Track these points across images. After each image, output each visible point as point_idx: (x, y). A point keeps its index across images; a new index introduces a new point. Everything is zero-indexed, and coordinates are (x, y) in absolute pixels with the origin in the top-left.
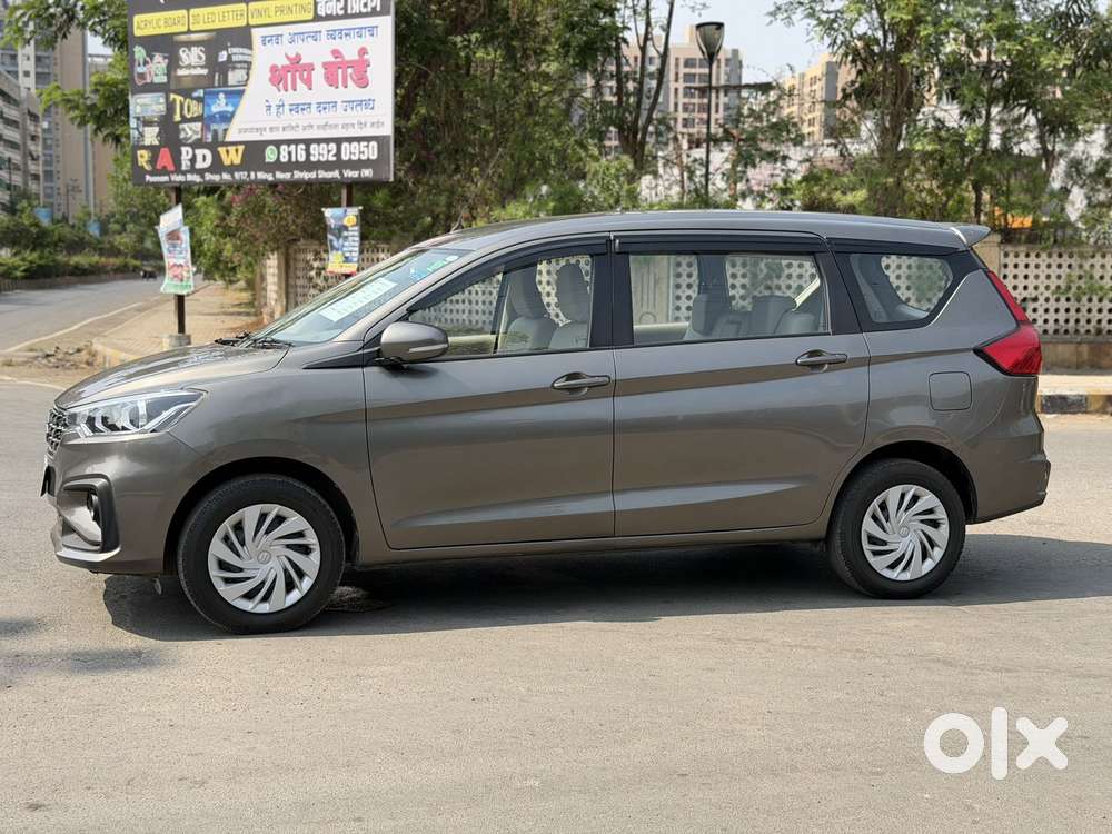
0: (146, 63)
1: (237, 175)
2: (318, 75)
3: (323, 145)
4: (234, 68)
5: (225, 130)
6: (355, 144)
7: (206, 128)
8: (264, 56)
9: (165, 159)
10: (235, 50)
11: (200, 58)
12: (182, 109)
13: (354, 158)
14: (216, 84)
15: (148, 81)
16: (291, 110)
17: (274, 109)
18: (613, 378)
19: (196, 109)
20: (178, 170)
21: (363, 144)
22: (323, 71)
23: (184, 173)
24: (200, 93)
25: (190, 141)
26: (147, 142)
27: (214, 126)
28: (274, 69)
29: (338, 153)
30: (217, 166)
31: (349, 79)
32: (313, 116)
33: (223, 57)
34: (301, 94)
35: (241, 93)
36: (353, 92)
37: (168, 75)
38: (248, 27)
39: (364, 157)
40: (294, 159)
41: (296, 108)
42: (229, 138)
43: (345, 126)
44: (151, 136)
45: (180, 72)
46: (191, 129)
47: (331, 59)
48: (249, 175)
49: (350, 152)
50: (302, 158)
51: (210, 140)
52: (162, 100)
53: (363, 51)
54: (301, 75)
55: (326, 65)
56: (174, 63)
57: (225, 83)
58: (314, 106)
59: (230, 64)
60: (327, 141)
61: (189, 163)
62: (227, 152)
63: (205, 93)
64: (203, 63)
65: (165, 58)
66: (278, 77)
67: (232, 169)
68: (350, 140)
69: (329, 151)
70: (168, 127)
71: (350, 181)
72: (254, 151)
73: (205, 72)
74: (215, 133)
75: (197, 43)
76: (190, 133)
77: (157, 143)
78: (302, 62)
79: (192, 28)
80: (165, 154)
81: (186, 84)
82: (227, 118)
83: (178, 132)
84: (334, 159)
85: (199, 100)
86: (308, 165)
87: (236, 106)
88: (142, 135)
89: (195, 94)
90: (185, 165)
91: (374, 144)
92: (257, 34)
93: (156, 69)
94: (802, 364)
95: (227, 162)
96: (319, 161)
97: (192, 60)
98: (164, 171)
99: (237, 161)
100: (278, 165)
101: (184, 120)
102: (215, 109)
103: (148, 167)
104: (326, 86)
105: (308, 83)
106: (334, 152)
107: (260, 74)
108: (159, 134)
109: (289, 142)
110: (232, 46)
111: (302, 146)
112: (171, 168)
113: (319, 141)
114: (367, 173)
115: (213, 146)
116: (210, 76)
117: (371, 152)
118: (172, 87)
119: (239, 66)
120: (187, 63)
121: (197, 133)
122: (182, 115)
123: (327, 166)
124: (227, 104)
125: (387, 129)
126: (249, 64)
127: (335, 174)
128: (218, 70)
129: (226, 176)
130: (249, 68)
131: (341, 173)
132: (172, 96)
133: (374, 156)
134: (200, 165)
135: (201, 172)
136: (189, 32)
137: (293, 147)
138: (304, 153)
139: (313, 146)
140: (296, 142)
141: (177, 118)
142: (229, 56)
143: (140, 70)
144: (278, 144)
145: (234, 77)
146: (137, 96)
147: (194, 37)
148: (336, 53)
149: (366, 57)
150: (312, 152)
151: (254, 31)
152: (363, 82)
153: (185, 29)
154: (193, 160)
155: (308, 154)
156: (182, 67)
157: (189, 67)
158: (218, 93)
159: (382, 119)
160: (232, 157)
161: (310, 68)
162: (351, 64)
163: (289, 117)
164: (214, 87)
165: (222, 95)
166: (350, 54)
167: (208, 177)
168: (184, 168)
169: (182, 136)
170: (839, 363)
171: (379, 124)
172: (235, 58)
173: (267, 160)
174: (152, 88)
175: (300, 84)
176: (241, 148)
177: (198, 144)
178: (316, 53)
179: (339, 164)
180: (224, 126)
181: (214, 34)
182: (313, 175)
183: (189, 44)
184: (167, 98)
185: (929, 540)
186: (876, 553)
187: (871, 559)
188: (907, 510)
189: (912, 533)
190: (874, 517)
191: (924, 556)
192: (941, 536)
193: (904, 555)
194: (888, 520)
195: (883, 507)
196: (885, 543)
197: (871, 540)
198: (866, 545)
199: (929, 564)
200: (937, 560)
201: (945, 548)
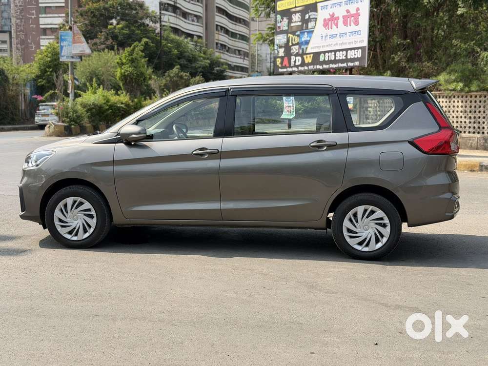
0: (281, 22)
1: (310, 67)
2: (341, 21)
3: (341, 52)
4: (311, 21)
5: (307, 48)
6: (353, 51)
7: (300, 47)
8: (322, 14)
9: (286, 62)
10: (310, 13)
11: (299, 18)
12: (292, 40)
13: (352, 57)
14: (304, 29)
15: (281, 29)
16: (330, 38)
17: (324, 37)
18: (220, 151)
19: (297, 40)
20: (290, 67)
21: (356, 50)
22: (342, 19)
23: (292, 67)
24: (298, 33)
25: (294, 54)
26: (280, 55)
27: (303, 47)
28: (325, 20)
29: (346, 56)
30: (303, 64)
31: (352, 22)
32: (338, 40)
33: (307, 17)
34: (334, 30)
35: (313, 31)
36: (353, 28)
37: (288, 26)
38: (316, 3)
39: (356, 57)
40: (330, 59)
41: (333, 36)
42: (307, 52)
43: (350, 43)
44: (281, 52)
45: (292, 25)
46: (295, 49)
47: (346, 14)
48: (314, 67)
49: (351, 54)
50: (333, 59)
51: (301, 53)
52: (286, 37)
53: (358, 9)
54: (334, 22)
55: (344, 17)
56: (290, 21)
57: (307, 28)
58: (338, 35)
59: (309, 20)
60: (342, 50)
61: (293, 63)
62: (307, 57)
63: (300, 33)
64: (300, 20)
65: (287, 19)
66: (326, 24)
67: (308, 64)
68: (351, 49)
69: (343, 55)
70: (287, 47)
71: (350, 68)
72: (316, 55)
73: (300, 24)
74: (303, 49)
75: (298, 12)
76: (294, 50)
77: (283, 55)
78: (335, 16)
79: (297, 6)
80: (286, 58)
81: (294, 29)
82: (307, 43)
83: (290, 49)
84: (345, 58)
85: (298, 36)
86: (335, 61)
87: (310, 37)
88: (278, 52)
89: (297, 34)
90: (292, 63)
91: (360, 51)
92: (319, 5)
93: (283, 24)
94: (313, 146)
95: (306, 62)
96: (339, 59)
97: (296, 18)
98: (285, 67)
99: (310, 61)
100: (325, 62)
101: (293, 45)
102: (303, 39)
103: (280, 66)
104: (343, 25)
105: (337, 25)
106: (345, 55)
107: (320, 22)
108: (284, 51)
109: (328, 52)
110: (310, 12)
111: (333, 53)
112: (287, 65)
113: (339, 50)
114: (357, 63)
115: (302, 55)
116: (302, 25)
117: (358, 54)
118: (289, 31)
119: (312, 20)
120: (294, 20)
121: (296, 50)
122: (292, 43)
123: (342, 61)
124: (307, 37)
125: (365, 44)
126: (316, 19)
127: (345, 65)
128: (305, 22)
129: (306, 68)
130: (316, 21)
131: (347, 65)
132: (289, 35)
133: (360, 56)
134: (297, 63)
135: (297, 67)
136: (296, 7)
137: (330, 53)
138: (334, 56)
139: (337, 53)
140: (331, 51)
141: (290, 44)
142: (309, 16)
143: (278, 25)
144: (324, 52)
145: (311, 25)
146: (277, 36)
147: (298, 9)
148: (348, 11)
149: (359, 11)
150: (337, 55)
151: (318, 4)
152: (357, 23)
153: (294, 6)
154: (295, 62)
155: (335, 56)
156: (293, 22)
157: (296, 22)
158: (304, 32)
159: (363, 40)
160: (308, 59)
161: (338, 18)
162: (352, 16)
163: (329, 41)
164: (303, 30)
165: (306, 33)
166: (353, 11)
167: (300, 68)
168: (292, 65)
169: (292, 51)
170: (332, 146)
171: (362, 41)
172: (311, 17)
173: (321, 60)
174: (282, 32)
175: (334, 27)
176: (312, 55)
177: (297, 55)
178: (340, 12)
179: (347, 60)
180: (306, 46)
181: (304, 7)
182: (336, 66)
183: (295, 12)
184: (287, 36)
185: (380, 233)
186: (351, 237)
187: (348, 240)
188: (367, 217)
189: (370, 228)
190: (350, 220)
191: (377, 241)
192: (387, 231)
193: (366, 239)
194: (357, 222)
195: (355, 215)
196: (356, 233)
197: (349, 230)
198: (345, 233)
199: (380, 245)
200: (384, 243)
201: (388, 238)
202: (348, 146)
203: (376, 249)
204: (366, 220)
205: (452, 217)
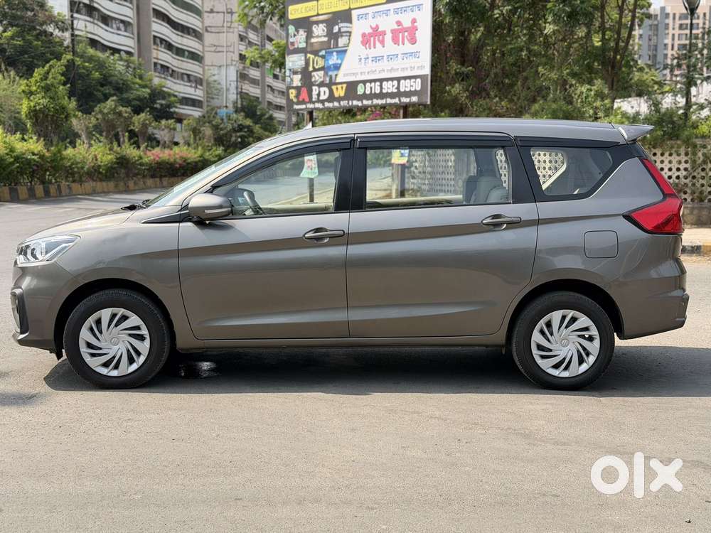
0: (295, 35)
1: (342, 103)
2: (388, 37)
3: (390, 82)
4: (342, 36)
5: (336, 75)
6: (408, 81)
7: (326, 74)
8: (359, 27)
9: (304, 95)
10: (341, 25)
11: (324, 31)
12: (313, 64)
13: (408, 90)
14: (332, 46)
15: (296, 47)
16: (373, 61)
17: (363, 60)
18: (346, 232)
19: (321, 63)
20: (311, 101)
21: (413, 80)
22: (391, 35)
23: (314, 103)
24: (323, 53)
25: (317, 83)
26: (295, 85)
27: (330, 73)
28: (364, 35)
29: (398, 88)
30: (331, 98)
31: (406, 40)
32: (384, 64)
33: (336, 29)
34: (379, 50)
35: (345, 51)
36: (408, 47)
37: (307, 42)
38: (350, 10)
39: (413, 89)
40: (373, 92)
41: (376, 59)
42: (338, 81)
43: (403, 69)
44: (297, 81)
45: (313, 40)
46: (318, 75)
47: (396, 27)
48: (348, 103)
49: (406, 86)
50: (378, 91)
51: (328, 82)
52: (303, 58)
53: (414, 21)
54: (379, 38)
55: (393, 31)
56: (309, 35)
57: (337, 46)
58: (385, 58)
59: (340, 34)
60: (392, 79)
61: (316, 97)
62: (337, 88)
63: (326, 53)
64: (325, 34)
65: (305, 32)
66: (366, 40)
67: (339, 99)
68: (405, 78)
69: (393, 86)
70: (306, 74)
71: (404, 105)
72: (352, 86)
73: (326, 39)
74: (331, 77)
75: (322, 22)
76: (317, 78)
77: (300, 85)
78: (380, 30)
79: (320, 13)
80: (304, 91)
81: (316, 47)
82: (337, 67)
83: (311, 77)
84: (396, 91)
85: (323, 57)
86: (382, 95)
87: (342, 60)
88: (292, 80)
89: (321, 54)
90: (315, 97)
91: (419, 80)
92: (354, 14)
93: (300, 39)
94: (487, 224)
95: (336, 95)
96: (387, 93)
97: (319, 30)
98: (303, 102)
99: (342, 94)
100: (365, 96)
101: (315, 70)
102: (331, 62)
103: (295, 100)
104: (392, 44)
105: (382, 42)
106: (396, 86)
107: (356, 38)
108: (301, 79)
109: (371, 81)
110: (341, 22)
111: (378, 83)
112: (307, 100)
113: (387, 80)
114: (415, 99)
115: (329, 86)
116: (329, 41)
117: (417, 85)
118: (309, 49)
119: (344, 34)
120: (317, 34)
121: (321, 78)
122: (313, 67)
123: (392, 95)
124: (337, 59)
125: (427, 71)
126: (350, 32)
127: (396, 100)
128: (333, 36)
129: (336, 104)
130: (350, 36)
131: (400, 100)
132: (309, 55)
133: (418, 88)
134: (323, 97)
135: (323, 102)
136: (318, 15)
137: (373, 84)
138: (379, 88)
139: (385, 83)
140: (375, 81)
141: (311, 69)
142: (339, 29)
143: (291, 40)
144: (364, 82)
145: (342, 41)
146: (291, 56)
147: (321, 18)
148: (399, 23)
149: (415, 24)
150: (384, 87)
151: (353, 12)
152: (413, 41)
153: (315, 13)
154: (319, 95)
155: (381, 88)
156: (313, 37)
157: (318, 37)
158: (332, 52)
159: (423, 64)
160: (340, 92)
161: (384, 33)
162: (406, 30)
163: (371, 66)
164: (330, 48)
165: (335, 53)
166: (407, 23)
167: (327, 104)
168: (314, 100)
169: (313, 80)
170: (515, 224)
171: (422, 67)
172: (342, 30)
173: (359, 93)
174: (297, 51)
175: (378, 44)
176: (345, 86)
177: (322, 85)
178: (387, 24)
179: (399, 94)
180: (335, 73)
181: (330, 15)
182: (383, 102)
183: (317, 23)
184: (306, 57)
185: (584, 349)
186: (543, 357)
187: (539, 361)
188: (566, 327)
189: (571, 344)
190: (542, 332)
191: (581, 361)
192: (595, 347)
193: (564, 359)
194: (552, 334)
195: (549, 325)
196: (551, 350)
197: (540, 347)
198: (535, 351)
199: (584, 367)
200: (591, 364)
201: (597, 355)
202: (538, 222)
203: (580, 373)
204: (564, 332)
205: (681, 324)
